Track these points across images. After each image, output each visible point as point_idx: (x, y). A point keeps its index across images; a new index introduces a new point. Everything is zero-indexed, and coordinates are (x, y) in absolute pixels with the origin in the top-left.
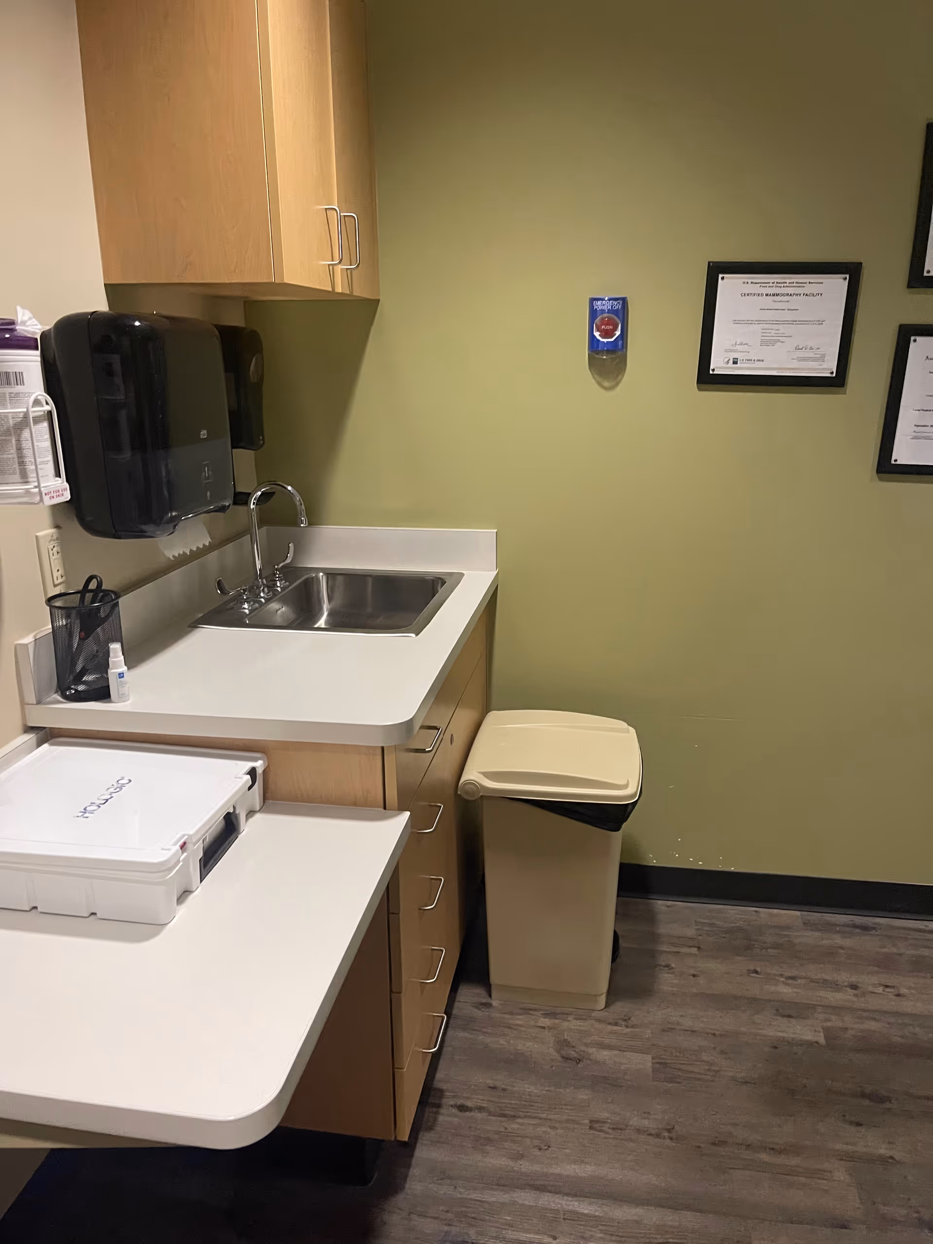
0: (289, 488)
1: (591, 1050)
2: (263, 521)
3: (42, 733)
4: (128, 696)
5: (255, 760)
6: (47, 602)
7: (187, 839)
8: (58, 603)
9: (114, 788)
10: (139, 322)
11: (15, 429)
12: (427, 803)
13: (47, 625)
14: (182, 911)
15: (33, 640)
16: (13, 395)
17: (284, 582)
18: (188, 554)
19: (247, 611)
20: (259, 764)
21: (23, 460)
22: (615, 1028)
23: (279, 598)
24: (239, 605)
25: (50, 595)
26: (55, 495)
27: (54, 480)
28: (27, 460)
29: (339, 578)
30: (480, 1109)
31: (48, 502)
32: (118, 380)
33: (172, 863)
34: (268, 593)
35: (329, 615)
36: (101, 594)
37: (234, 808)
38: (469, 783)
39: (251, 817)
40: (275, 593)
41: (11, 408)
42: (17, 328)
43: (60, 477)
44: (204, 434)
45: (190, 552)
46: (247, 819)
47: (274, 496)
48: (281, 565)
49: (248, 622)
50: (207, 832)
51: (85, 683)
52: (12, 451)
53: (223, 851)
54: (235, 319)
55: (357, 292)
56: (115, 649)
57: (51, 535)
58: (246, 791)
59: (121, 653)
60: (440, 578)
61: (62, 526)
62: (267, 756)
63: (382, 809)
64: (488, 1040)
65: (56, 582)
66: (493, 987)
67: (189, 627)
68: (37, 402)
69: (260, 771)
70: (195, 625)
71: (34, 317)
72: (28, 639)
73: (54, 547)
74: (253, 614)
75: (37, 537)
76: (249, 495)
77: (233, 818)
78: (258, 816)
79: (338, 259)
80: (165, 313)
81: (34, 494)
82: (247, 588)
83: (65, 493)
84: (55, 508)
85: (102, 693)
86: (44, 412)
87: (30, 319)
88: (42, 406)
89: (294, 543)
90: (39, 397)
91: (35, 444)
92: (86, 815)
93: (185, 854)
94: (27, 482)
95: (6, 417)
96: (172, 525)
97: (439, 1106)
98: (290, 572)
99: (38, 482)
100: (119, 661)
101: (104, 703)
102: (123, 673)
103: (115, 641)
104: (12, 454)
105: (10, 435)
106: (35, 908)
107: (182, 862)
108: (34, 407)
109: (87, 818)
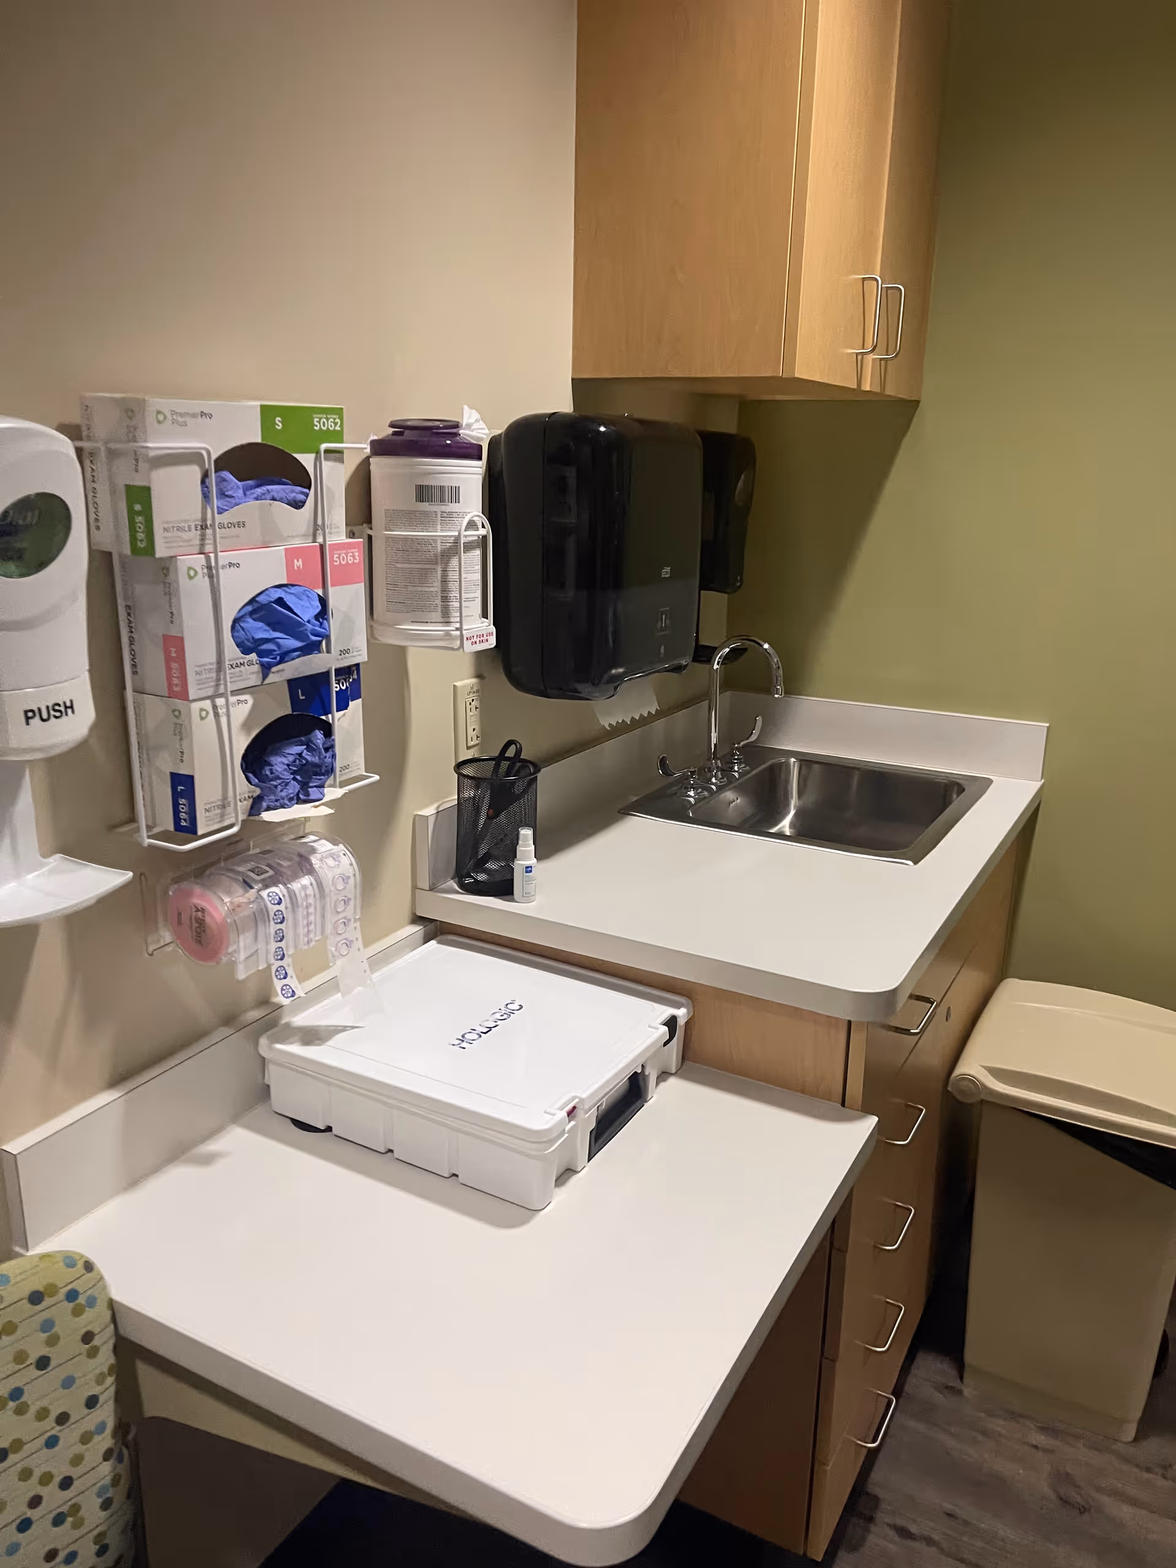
0: (766, 646)
1: (1106, 1500)
2: (728, 684)
3: (432, 924)
4: (533, 895)
5: (678, 1006)
6: (456, 768)
7: (577, 1103)
8: (468, 771)
9: (501, 1014)
10: (605, 427)
11: (443, 556)
12: (903, 1102)
13: (452, 794)
14: (562, 1196)
15: (436, 812)
16: (445, 515)
17: (743, 765)
18: (629, 723)
19: (692, 800)
20: (681, 1013)
21: (447, 595)
22: (1146, 1475)
23: (734, 787)
24: (684, 791)
25: (461, 759)
26: (478, 640)
27: (480, 621)
28: (451, 595)
29: (816, 767)
30: (929, 1541)
31: (469, 648)
32: (572, 500)
33: (555, 1134)
34: (721, 779)
35: (796, 814)
36: (519, 764)
37: (643, 1066)
38: (964, 1078)
39: (664, 1080)
40: (731, 780)
41: (442, 531)
42: (461, 432)
43: (487, 619)
44: (666, 572)
45: (631, 721)
46: (657, 1084)
47: (745, 656)
48: (742, 744)
49: (691, 815)
50: (603, 1097)
51: (488, 872)
52: (436, 584)
53: (621, 1124)
54: (726, 423)
55: (890, 391)
56: (526, 836)
57: (472, 685)
58: (661, 1047)
59: (531, 842)
60: (959, 785)
61: (485, 674)
62: (693, 1002)
63: (840, 1105)
64: (950, 1443)
65: (470, 744)
66: (967, 1370)
67: (619, 812)
68: (471, 525)
69: (681, 1022)
70: (626, 811)
71: (482, 419)
72: (430, 811)
73: (473, 700)
74: (699, 804)
75: (454, 686)
76: (713, 650)
77: (640, 1078)
78: (672, 1081)
79: (871, 345)
80: (637, 415)
81: (455, 638)
82: (695, 771)
83: (490, 638)
84: (479, 654)
85: (504, 888)
86: (479, 537)
87: (477, 421)
88: (477, 529)
89: (762, 716)
90: (475, 519)
91: (463, 576)
92: (464, 1045)
93: (573, 1123)
94: (448, 623)
95: (435, 541)
96: (611, 686)
97: (871, 1519)
98: (754, 753)
99: (461, 622)
100: (529, 851)
101: (504, 900)
102: (531, 867)
103: (527, 825)
104: (435, 587)
105: (437, 564)
106: (391, 1151)
107: (569, 1132)
108: (467, 531)
109: (464, 1048)
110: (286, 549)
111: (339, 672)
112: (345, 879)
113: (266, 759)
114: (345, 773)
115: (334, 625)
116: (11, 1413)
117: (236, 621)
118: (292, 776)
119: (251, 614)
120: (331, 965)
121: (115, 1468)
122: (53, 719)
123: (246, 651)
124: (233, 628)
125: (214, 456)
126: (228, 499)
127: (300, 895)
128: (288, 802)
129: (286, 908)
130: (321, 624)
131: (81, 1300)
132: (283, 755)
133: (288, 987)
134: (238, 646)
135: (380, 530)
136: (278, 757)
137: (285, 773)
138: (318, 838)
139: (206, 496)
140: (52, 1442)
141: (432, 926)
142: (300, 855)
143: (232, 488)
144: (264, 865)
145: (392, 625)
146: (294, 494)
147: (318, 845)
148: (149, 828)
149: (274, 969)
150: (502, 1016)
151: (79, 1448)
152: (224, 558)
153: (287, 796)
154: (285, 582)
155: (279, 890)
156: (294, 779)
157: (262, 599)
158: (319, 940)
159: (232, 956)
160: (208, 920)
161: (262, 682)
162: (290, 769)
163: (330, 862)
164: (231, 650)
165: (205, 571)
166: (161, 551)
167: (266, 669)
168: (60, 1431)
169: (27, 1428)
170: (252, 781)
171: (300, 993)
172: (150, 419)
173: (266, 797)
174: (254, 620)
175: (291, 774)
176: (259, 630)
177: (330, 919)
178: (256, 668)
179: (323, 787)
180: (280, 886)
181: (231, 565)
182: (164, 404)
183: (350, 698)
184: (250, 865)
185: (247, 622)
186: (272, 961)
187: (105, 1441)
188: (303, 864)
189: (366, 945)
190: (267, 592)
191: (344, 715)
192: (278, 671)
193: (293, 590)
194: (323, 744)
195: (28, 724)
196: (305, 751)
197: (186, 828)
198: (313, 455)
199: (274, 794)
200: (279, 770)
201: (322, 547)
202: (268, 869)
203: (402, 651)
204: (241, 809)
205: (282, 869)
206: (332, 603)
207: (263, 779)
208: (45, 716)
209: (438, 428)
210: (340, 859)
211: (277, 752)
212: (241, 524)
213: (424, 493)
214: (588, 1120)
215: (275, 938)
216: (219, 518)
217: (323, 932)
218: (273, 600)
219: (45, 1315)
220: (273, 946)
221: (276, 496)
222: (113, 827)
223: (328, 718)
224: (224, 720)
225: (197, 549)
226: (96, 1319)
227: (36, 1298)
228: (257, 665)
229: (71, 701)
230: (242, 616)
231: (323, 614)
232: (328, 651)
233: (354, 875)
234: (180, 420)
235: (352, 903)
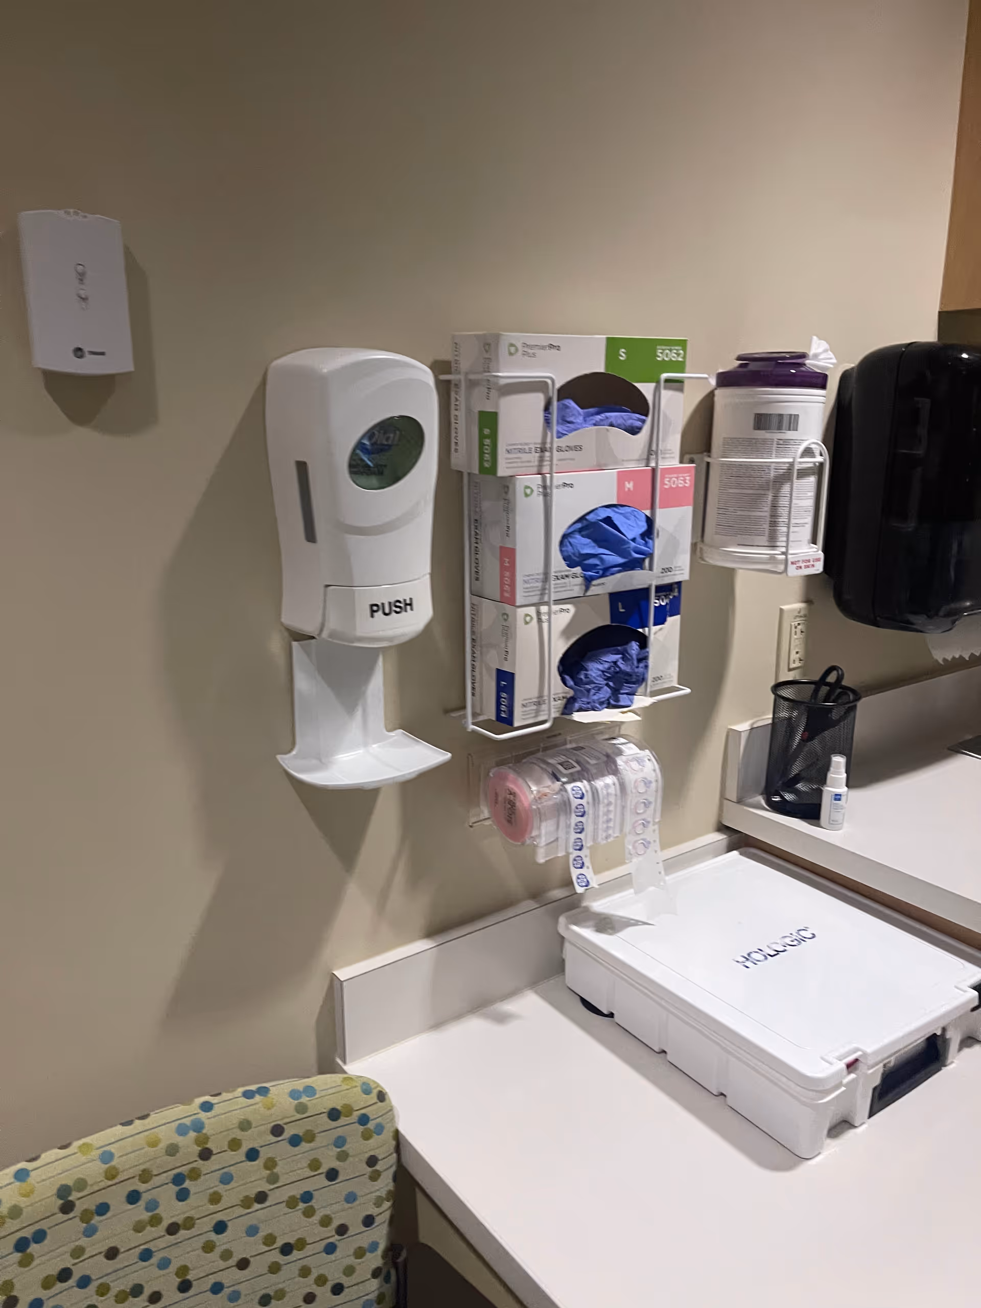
3: (736, 836)
4: (841, 823)
6: (774, 689)
7: (861, 1056)
8: (786, 692)
9: (791, 939)
10: (968, 354)
11: (775, 482)
13: (768, 714)
14: (833, 1149)
15: (749, 728)
16: (781, 442)
18: (967, 659)
21: (775, 520)
25: (782, 679)
26: (803, 565)
27: (808, 547)
28: (779, 520)
31: (793, 572)
32: (922, 431)
33: (830, 1085)
36: (839, 690)
37: (945, 1030)
39: (969, 1046)
41: (777, 457)
42: (807, 362)
43: (816, 544)
45: (970, 657)
46: (960, 1049)
50: (892, 1055)
51: (797, 792)
52: (765, 509)
56: (838, 763)
57: (799, 610)
58: (968, 1012)
59: (843, 770)
61: (814, 600)
65: (793, 666)
67: (949, 749)
68: (808, 452)
70: (958, 749)
71: (832, 352)
72: (743, 727)
73: (799, 624)
75: (781, 610)
77: (939, 1042)
81: (779, 562)
83: (817, 564)
84: (810, 578)
85: (810, 812)
86: (815, 464)
87: (825, 351)
88: (814, 456)
90: (813, 446)
91: (794, 501)
92: (748, 964)
93: (853, 1076)
94: (774, 547)
95: (769, 468)
96: (948, 621)
99: (787, 547)
100: (841, 778)
101: (809, 823)
102: (840, 795)
103: (841, 753)
104: (765, 511)
105: (768, 490)
106: (664, 1052)
107: (847, 1085)
108: (803, 458)
109: (747, 967)
110: (619, 472)
111: (659, 589)
112: (647, 783)
113: (583, 664)
114: (657, 684)
115: (659, 546)
116: (300, 1213)
117: (565, 537)
118: (605, 682)
119: (580, 531)
120: (627, 861)
121: (381, 1286)
122: (394, 614)
123: (571, 562)
124: (562, 543)
125: (558, 385)
126: (569, 425)
127: (602, 793)
128: (598, 705)
129: (588, 803)
130: (646, 542)
131: (371, 1125)
132: (599, 662)
133: (584, 877)
134: (565, 559)
135: (718, 458)
136: (596, 663)
137: (599, 678)
138: (627, 741)
139: (547, 421)
140: (330, 1249)
141: (737, 836)
142: (608, 756)
143: (573, 415)
144: (573, 760)
145: (717, 548)
146: (631, 421)
147: (626, 748)
148: (475, 715)
149: (572, 857)
150: (792, 941)
151: (352, 1261)
152: (559, 478)
153: (598, 700)
154: (615, 502)
155: (583, 785)
156: (607, 685)
157: (590, 517)
158: (617, 837)
159: (534, 841)
160: (518, 804)
161: (584, 594)
162: (605, 675)
163: (635, 765)
164: (558, 563)
165: (541, 490)
166: (502, 471)
167: (588, 581)
168: (339, 1241)
169: (311, 1230)
170: (567, 682)
171: (594, 884)
172: (503, 350)
173: (579, 699)
174: (583, 536)
175: (605, 680)
176: (586, 546)
177: (629, 819)
178: (580, 580)
179: (634, 695)
180: (585, 782)
181: (565, 485)
182: (518, 338)
183: (668, 613)
184: (562, 759)
185: (575, 538)
186: (571, 850)
187: (375, 1260)
188: (609, 764)
189: (664, 846)
190: (596, 511)
191: (661, 629)
192: (599, 585)
193: (622, 510)
194: (637, 655)
195: (372, 616)
196: (621, 661)
197: (505, 720)
198: (653, 385)
199: (588, 697)
200: (594, 675)
201: (654, 471)
202: (575, 764)
203: (730, 573)
204: (553, 710)
205: (588, 766)
206: (659, 523)
207: (578, 682)
208: (387, 611)
209: (785, 358)
210: (645, 763)
211: (595, 659)
212: (578, 448)
213: (762, 421)
214: (873, 1076)
215: (575, 829)
216: (557, 442)
217: (621, 830)
218: (600, 518)
219: (339, 1132)
220: (573, 836)
221: (614, 423)
222: (447, 711)
223: (644, 631)
224: (545, 626)
225: (535, 470)
226: (381, 1146)
227: (334, 1114)
228: (581, 578)
229: (411, 599)
230: (572, 533)
231: (649, 533)
232: (651, 569)
233: (657, 781)
234: (530, 351)
235: (652, 807)
